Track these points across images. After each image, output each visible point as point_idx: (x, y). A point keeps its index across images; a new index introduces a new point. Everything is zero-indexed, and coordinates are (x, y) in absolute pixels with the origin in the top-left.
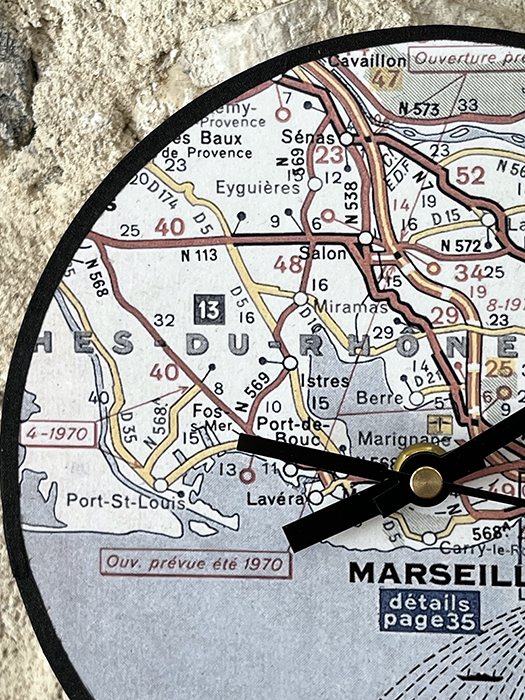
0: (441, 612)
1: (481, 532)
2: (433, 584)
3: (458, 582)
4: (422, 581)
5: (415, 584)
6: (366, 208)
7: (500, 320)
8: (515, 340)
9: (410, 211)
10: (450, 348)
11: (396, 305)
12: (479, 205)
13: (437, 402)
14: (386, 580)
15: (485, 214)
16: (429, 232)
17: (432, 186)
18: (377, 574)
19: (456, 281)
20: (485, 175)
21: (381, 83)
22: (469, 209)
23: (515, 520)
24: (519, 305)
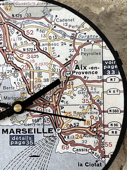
0: (25, 140)
1: (34, 120)
2: (23, 134)
3: (29, 133)
4: (20, 133)
5: (18, 134)
6: (4, 41)
7: (38, 68)
8: (42, 73)
9: (15, 41)
10: (26, 75)
11: (13, 65)
12: (32, 40)
13: (23, 89)
14: (11, 133)
15: (34, 42)
16: (20, 47)
17: (21, 35)
18: (9, 132)
19: (27, 59)
20: (33, 32)
21: (7, 9)
22: (30, 41)
23: (42, 117)
24: (42, 64)
